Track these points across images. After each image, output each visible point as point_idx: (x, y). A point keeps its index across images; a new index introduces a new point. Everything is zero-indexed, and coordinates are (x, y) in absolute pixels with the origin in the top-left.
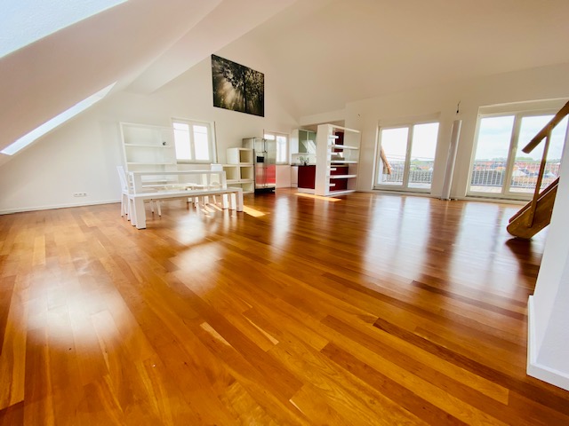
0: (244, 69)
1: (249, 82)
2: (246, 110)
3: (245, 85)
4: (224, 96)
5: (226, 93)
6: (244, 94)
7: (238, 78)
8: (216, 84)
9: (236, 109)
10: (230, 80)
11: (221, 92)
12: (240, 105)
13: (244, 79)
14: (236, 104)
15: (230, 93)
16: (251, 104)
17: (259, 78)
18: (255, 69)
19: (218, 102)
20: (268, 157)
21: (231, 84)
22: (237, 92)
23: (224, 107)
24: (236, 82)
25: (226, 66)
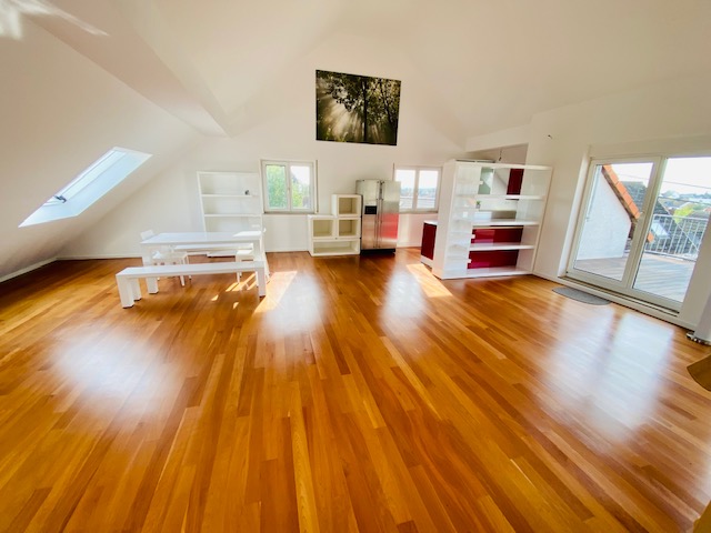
0: (366, 80)
1: (373, 99)
2: (367, 139)
3: (366, 105)
4: (331, 124)
5: (334, 119)
6: (364, 117)
7: (357, 96)
8: (321, 109)
9: (350, 139)
10: (342, 101)
11: (328, 119)
12: (356, 133)
13: (365, 94)
14: (350, 133)
15: (342, 117)
16: (374, 129)
17: (391, 90)
18: (384, 76)
19: (322, 133)
20: (382, 209)
21: (343, 105)
22: (352, 115)
23: (332, 139)
24: (352, 102)
25: (336, 82)
